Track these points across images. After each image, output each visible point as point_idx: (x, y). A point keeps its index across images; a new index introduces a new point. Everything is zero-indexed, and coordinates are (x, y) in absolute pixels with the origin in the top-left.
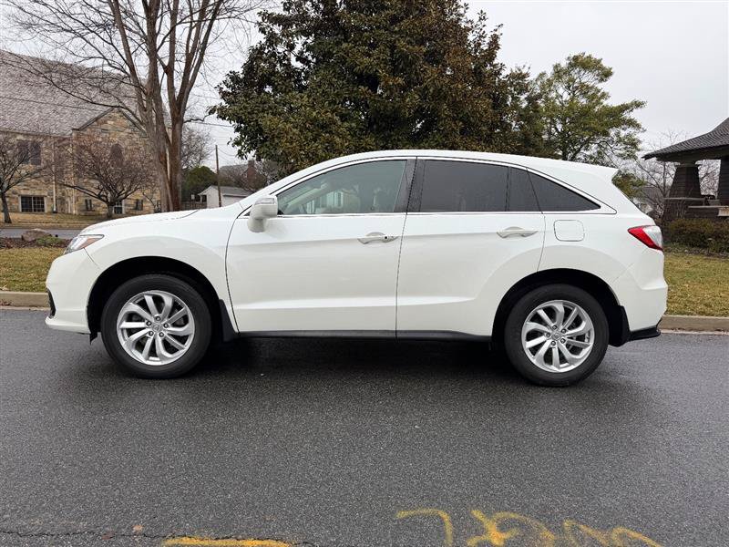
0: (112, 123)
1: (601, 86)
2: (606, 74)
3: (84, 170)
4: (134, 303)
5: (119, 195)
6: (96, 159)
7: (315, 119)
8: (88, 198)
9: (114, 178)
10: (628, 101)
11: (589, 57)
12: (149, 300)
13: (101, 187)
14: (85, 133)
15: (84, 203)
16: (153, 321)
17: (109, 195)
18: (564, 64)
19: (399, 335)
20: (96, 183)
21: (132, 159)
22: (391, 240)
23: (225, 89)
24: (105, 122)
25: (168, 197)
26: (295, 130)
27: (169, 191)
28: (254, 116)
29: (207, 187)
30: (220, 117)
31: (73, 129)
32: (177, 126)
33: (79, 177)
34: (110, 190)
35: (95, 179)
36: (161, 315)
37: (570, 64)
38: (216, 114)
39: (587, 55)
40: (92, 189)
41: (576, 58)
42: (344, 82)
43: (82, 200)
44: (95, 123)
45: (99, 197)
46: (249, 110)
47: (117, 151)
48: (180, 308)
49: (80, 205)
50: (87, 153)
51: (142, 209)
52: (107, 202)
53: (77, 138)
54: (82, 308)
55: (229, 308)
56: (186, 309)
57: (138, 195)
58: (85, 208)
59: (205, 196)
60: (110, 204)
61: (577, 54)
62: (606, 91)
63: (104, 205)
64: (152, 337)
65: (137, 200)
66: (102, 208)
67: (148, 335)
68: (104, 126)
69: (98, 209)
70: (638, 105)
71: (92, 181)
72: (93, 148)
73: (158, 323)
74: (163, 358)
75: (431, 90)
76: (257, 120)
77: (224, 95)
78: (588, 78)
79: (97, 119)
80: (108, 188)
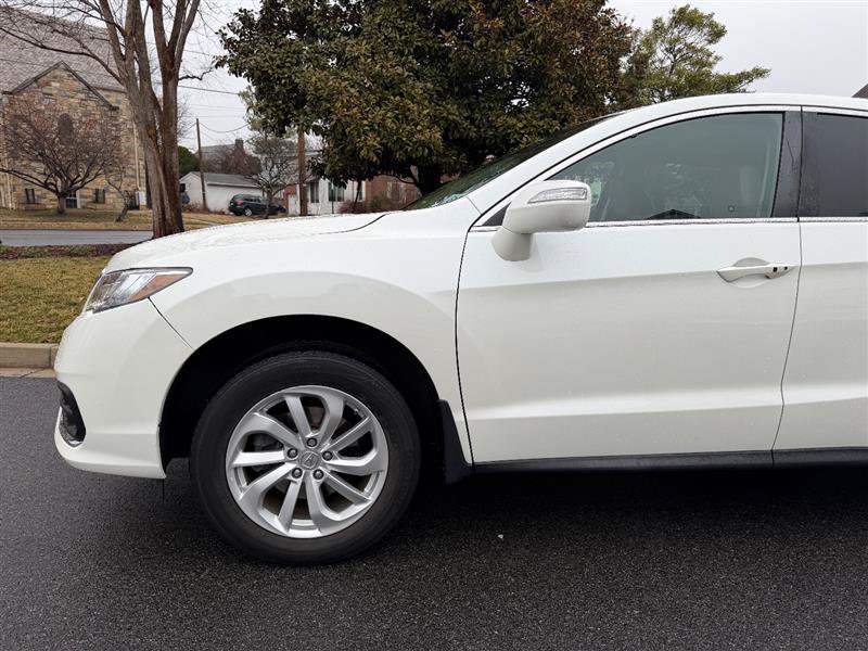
0: (58, 85)
1: (711, 48)
2: (717, 33)
3: (22, 149)
4: (261, 412)
5: (73, 183)
6: (39, 135)
7: (379, 75)
8: (29, 187)
9: (63, 160)
10: (749, 69)
11: (696, 11)
12: (295, 404)
13: (48, 172)
14: (22, 98)
15: (24, 194)
16: (301, 446)
17: (59, 183)
18: (666, 19)
19: (779, 460)
20: (41, 167)
21: (89, 135)
22: (782, 274)
23: (230, 34)
24: (48, 84)
25: (160, 186)
26: (352, 90)
27: (162, 176)
28: (285, 70)
29: (186, 173)
30: (235, 73)
31: (4, 93)
32: (171, 83)
33: (16, 158)
34: (61, 177)
35: (38, 161)
36: (318, 434)
37: (674, 18)
38: (226, 67)
39: (692, 8)
40: (34, 175)
41: (682, 11)
42: (415, 24)
43: (20, 190)
44: (35, 85)
45: (45, 185)
46: (278, 62)
47: (66, 122)
48: (357, 419)
49: (18, 196)
50: (24, 126)
51: (104, 203)
52: (56, 192)
53: (11, 104)
54: (149, 428)
55: (458, 417)
56: (369, 421)
57: (100, 183)
58: (25, 200)
59: (184, 185)
60: (61, 195)
61: (683, 6)
62: (719, 55)
63: (52, 196)
64: (300, 480)
65: (97, 190)
66: (50, 200)
67: (290, 477)
68: (46, 90)
69: (43, 201)
70: (759, 73)
71: (33, 164)
72: (33, 118)
73: (310, 452)
74: (322, 522)
75: (539, 39)
76: (289, 77)
77: (229, 44)
78: (694, 38)
79: (36, 79)
80: (57, 174)
